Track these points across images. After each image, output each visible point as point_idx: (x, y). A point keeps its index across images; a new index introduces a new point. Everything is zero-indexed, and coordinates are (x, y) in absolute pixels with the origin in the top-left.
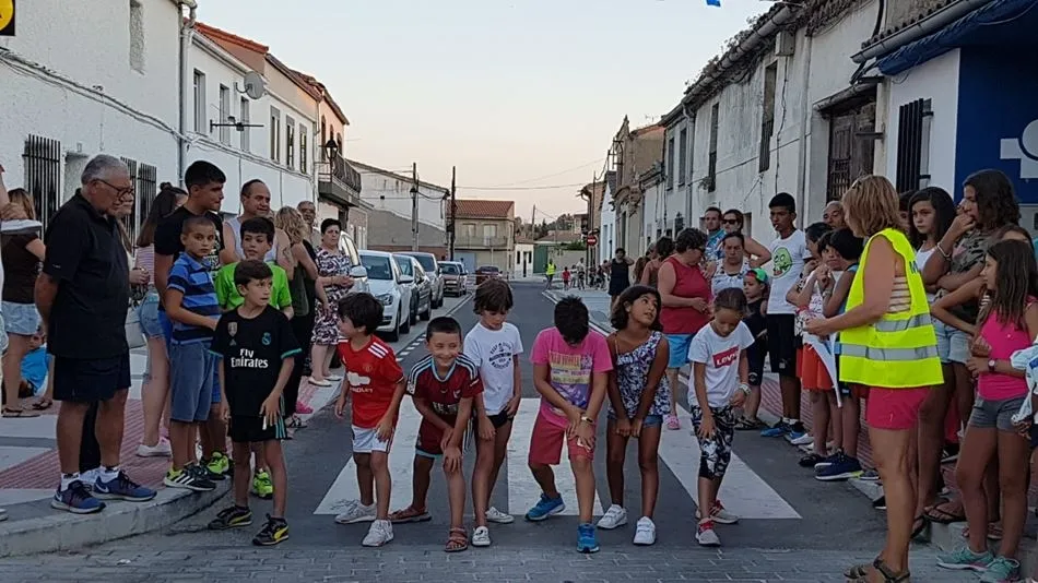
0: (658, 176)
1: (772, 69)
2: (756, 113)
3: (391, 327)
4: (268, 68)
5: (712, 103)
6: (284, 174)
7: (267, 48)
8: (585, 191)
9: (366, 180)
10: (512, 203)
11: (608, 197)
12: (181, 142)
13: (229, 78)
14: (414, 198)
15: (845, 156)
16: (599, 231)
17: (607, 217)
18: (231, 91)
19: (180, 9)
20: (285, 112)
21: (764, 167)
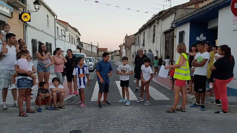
0: (134, 44)
1: (155, 26)
2: (152, 33)
3: (92, 69)
4: (68, 27)
5: (144, 32)
6: (71, 44)
7: (68, 23)
8: (120, 46)
9: (84, 45)
10: (107, 48)
11: (124, 47)
12: (55, 39)
13: (62, 28)
14: (92, 48)
15: (168, 40)
16: (122, 53)
17: (124, 50)
18: (63, 30)
19: (54, 17)
20: (71, 34)
21: (154, 42)
